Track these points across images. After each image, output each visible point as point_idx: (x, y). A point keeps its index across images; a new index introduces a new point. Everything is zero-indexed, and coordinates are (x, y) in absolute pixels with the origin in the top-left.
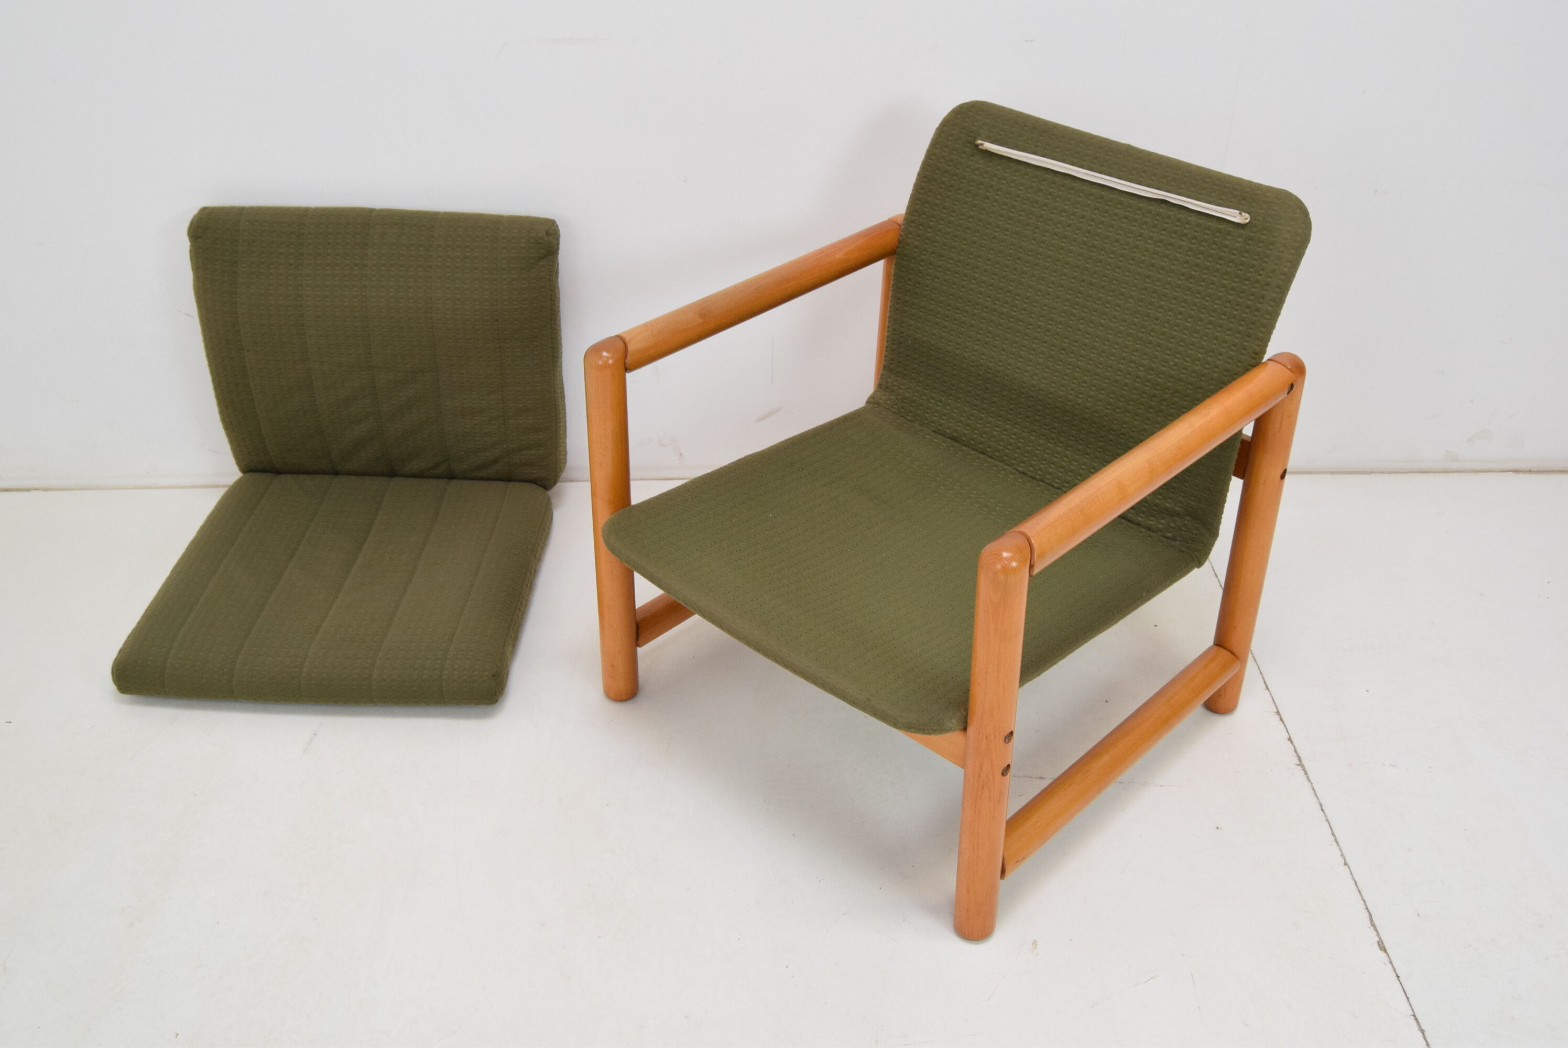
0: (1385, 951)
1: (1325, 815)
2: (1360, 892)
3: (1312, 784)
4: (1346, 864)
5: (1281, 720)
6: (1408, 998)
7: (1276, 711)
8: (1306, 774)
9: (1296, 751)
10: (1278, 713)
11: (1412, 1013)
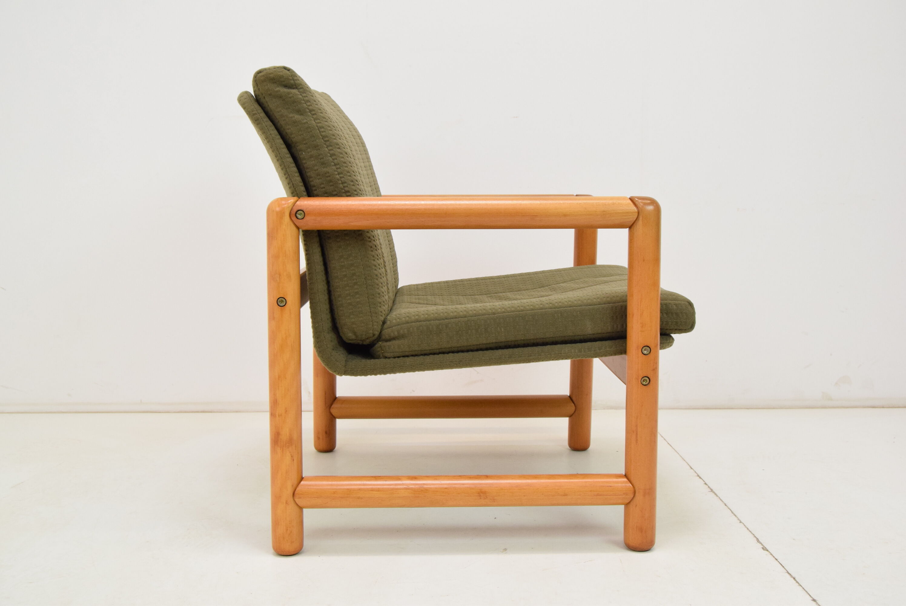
0: (767, 551)
1: (728, 507)
2: (750, 531)
3: (719, 497)
4: (741, 522)
5: (700, 478)
6: (783, 567)
7: (697, 475)
8: (716, 494)
9: (709, 487)
10: (698, 476)
11: (786, 571)
